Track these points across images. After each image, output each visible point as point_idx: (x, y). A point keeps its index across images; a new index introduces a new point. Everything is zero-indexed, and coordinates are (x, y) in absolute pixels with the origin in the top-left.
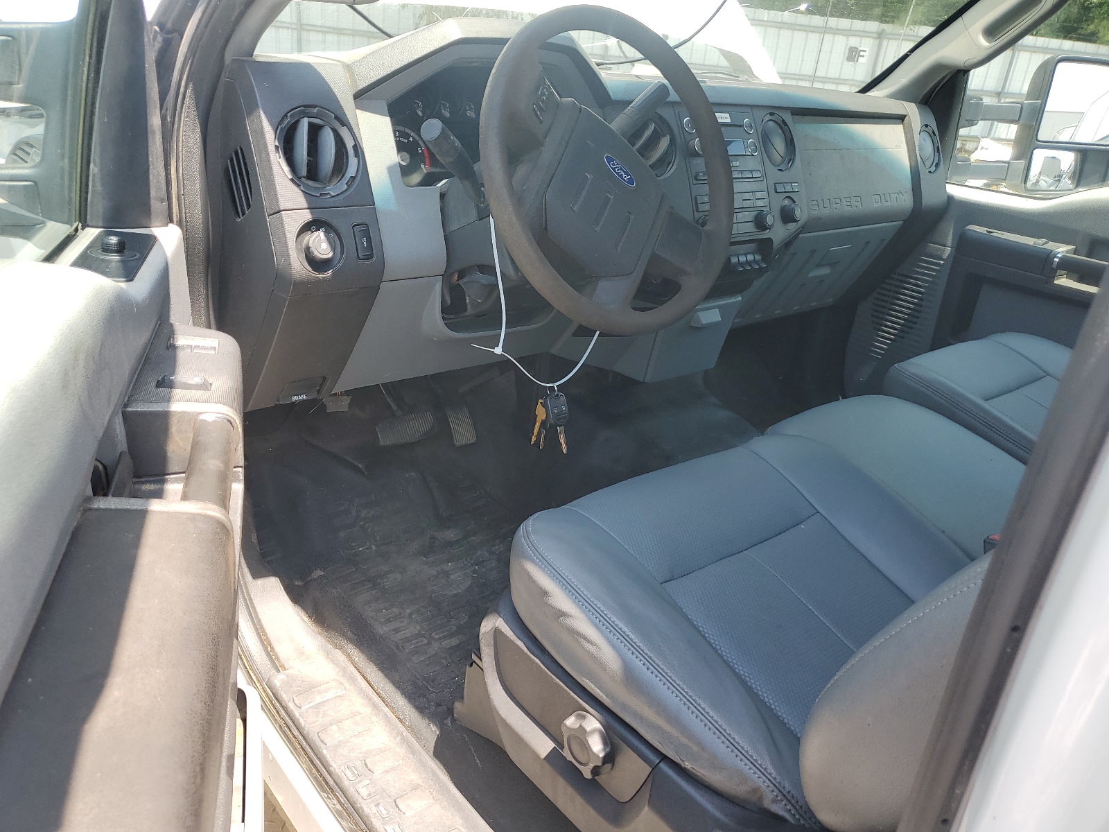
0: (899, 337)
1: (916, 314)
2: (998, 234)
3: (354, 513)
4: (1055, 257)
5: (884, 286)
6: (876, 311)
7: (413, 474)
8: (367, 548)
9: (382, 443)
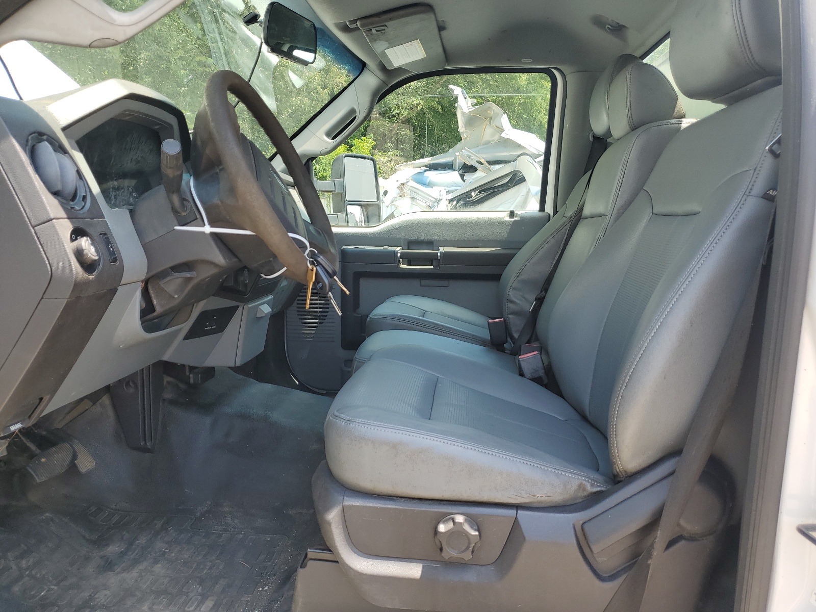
0: (320, 323)
1: (326, 302)
2: (360, 247)
3: (14, 567)
4: (398, 253)
5: (301, 294)
6: (299, 311)
7: (47, 514)
8: (48, 591)
9: (38, 481)
